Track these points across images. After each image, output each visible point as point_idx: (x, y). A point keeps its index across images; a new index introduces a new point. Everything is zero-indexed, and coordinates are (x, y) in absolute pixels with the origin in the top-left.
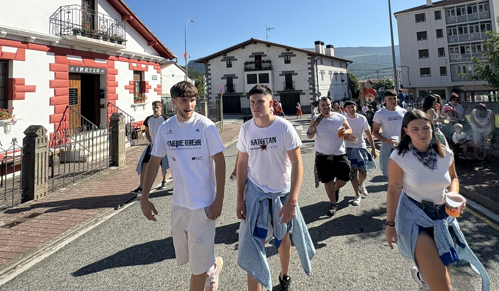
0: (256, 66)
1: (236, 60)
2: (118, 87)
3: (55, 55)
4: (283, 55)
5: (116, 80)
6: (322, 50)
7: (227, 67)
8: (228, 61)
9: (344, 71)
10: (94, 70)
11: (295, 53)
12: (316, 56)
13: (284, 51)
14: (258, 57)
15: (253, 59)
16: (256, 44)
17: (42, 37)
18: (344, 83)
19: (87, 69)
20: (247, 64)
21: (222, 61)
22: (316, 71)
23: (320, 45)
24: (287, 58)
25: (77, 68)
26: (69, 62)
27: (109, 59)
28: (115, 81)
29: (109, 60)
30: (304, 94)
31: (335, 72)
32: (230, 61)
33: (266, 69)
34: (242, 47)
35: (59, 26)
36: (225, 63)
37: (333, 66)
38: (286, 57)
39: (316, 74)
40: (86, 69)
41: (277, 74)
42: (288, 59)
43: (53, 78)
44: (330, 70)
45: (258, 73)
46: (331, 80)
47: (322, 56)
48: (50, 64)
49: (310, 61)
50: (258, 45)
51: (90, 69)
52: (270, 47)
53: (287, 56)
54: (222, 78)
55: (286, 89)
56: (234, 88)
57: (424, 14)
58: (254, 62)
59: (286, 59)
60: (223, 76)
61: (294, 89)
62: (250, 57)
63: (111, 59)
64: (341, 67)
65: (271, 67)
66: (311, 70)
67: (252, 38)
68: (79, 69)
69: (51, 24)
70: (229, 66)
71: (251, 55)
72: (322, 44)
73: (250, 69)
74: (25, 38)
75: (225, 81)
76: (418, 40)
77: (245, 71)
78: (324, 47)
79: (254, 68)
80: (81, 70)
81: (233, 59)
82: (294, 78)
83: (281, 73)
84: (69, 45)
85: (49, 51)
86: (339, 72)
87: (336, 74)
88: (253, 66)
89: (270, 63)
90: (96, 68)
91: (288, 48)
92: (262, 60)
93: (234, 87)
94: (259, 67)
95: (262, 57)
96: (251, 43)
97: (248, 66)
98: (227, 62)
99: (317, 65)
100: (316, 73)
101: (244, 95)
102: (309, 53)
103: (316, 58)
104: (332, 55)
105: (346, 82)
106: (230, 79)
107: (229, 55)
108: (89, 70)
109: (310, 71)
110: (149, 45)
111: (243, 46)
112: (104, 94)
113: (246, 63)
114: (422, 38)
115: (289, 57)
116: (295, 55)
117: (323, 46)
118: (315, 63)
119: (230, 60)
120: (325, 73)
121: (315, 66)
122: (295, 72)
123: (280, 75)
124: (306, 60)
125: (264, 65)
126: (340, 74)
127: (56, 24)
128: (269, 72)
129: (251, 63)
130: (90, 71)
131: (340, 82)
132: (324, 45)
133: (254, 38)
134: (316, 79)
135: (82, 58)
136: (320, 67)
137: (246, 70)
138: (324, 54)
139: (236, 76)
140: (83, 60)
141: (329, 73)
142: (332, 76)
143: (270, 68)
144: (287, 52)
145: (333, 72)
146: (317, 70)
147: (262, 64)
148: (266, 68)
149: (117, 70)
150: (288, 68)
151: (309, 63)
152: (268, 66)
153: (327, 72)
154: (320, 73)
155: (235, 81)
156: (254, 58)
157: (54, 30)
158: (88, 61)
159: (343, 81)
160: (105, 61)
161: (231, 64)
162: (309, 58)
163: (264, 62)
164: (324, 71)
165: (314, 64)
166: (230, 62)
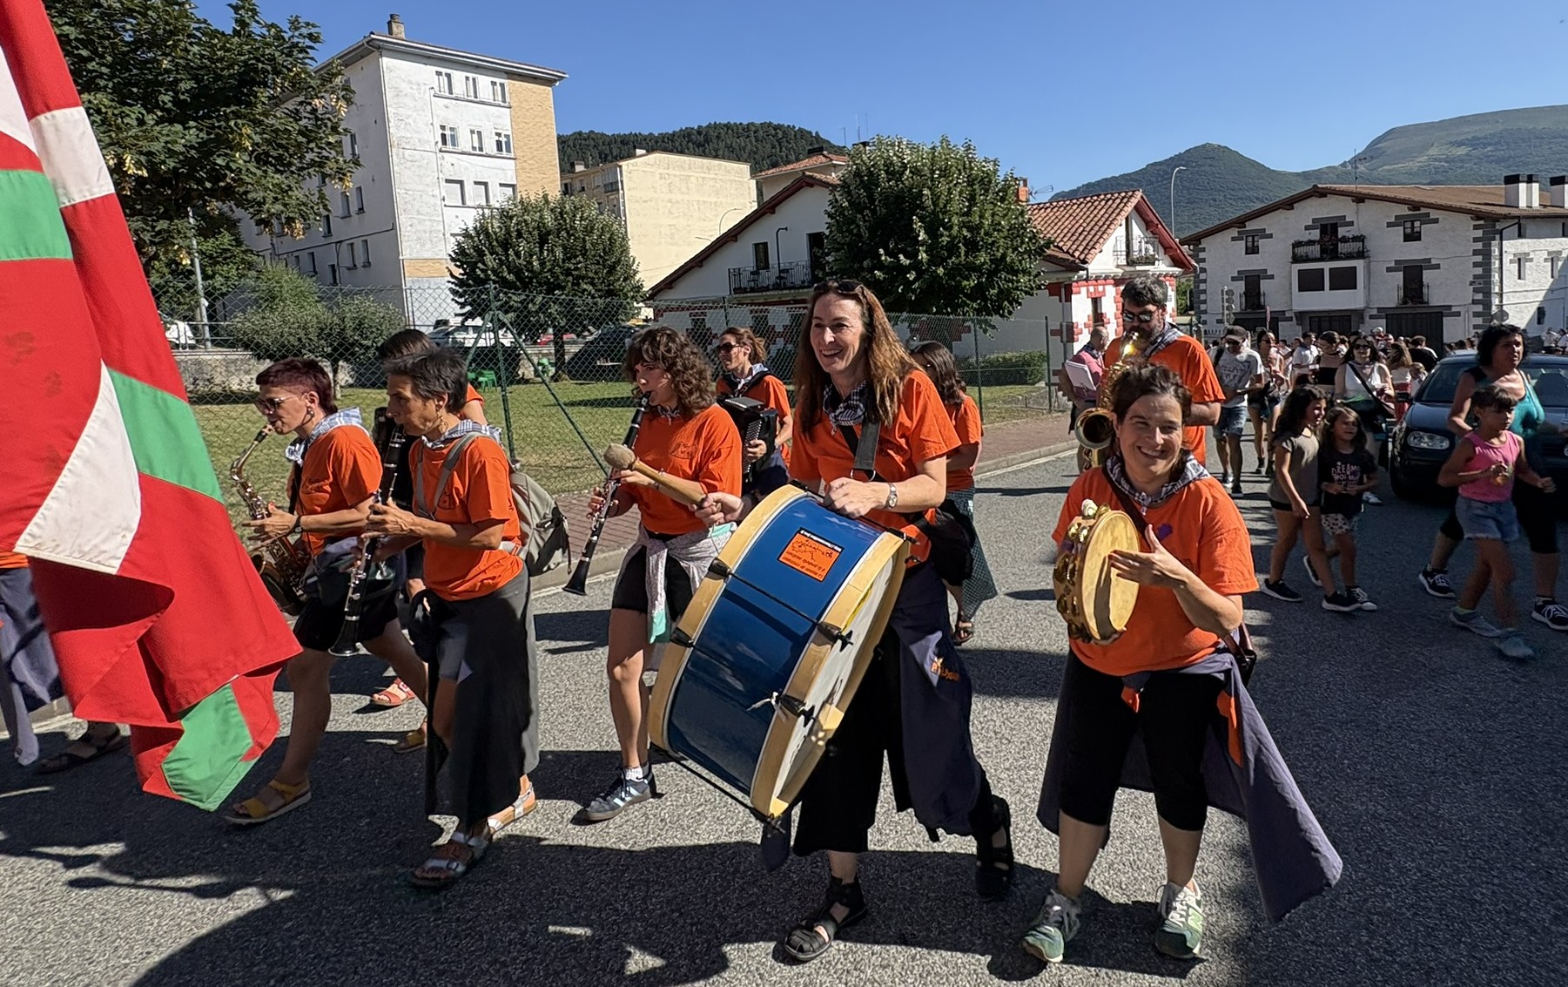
0: (1323, 251)
1: (1270, 236)
4: (1399, 221)
6: (1529, 197)
7: (1247, 253)
8: (1250, 239)
12: (1503, 221)
13: (1404, 210)
14: (1329, 228)
15: (1315, 234)
16: (1326, 197)
20: (1298, 247)
21: (1234, 239)
22: (1498, 257)
23: (1522, 185)
24: (1413, 227)
30: (1458, 314)
32: (1254, 239)
33: (1349, 257)
34: (1289, 206)
36: (1241, 244)
38: (1408, 225)
39: (1496, 266)
41: (1380, 268)
42: (1412, 231)
45: (1326, 266)
46: (1554, 277)
47: (1519, 218)
49: (1479, 233)
50: (1331, 199)
52: (1364, 203)
53: (1412, 222)
54: (1234, 279)
55: (1405, 302)
56: (1263, 300)
58: (1318, 242)
59: (1409, 231)
60: (1236, 275)
61: (1427, 303)
62: (1307, 228)
65: (1363, 252)
66: (1481, 257)
67: (1315, 185)
70: (1252, 250)
71: (1311, 223)
73: (1307, 256)
75: (1240, 287)
77: (1292, 263)
78: (1537, 188)
79: (1318, 255)
81: (1263, 234)
82: (1427, 276)
83: (1393, 265)
88: (1315, 250)
89: (1363, 241)
91: (1415, 206)
92: (1340, 236)
93: (1262, 298)
94: (1330, 252)
95: (1339, 229)
96: (1312, 196)
98: (1247, 242)
99: (1501, 240)
100: (1497, 262)
101: (1287, 315)
102: (1477, 215)
103: (1498, 226)
106: (1252, 281)
107: (1251, 226)
109: (1479, 259)
111: (1291, 203)
113: (1297, 244)
115: (1417, 224)
116: (1436, 221)
117: (1533, 186)
118: (1498, 237)
119: (1253, 237)
121: (1495, 245)
122: (1434, 262)
123: (1389, 270)
124: (1468, 230)
125: (1343, 248)
128: (1359, 264)
129: (1311, 243)
132: (1536, 183)
133: (1318, 185)
134: (1496, 277)
136: (1513, 245)
137: (1296, 259)
139: (1269, 273)
141: (1545, 260)
142: (1560, 264)
143: (1361, 255)
144: (1411, 213)
145: (1563, 255)
146: (1501, 255)
147: (1340, 245)
148: (1350, 253)
150: (1413, 252)
151: (1476, 240)
152: (1356, 250)
154: (1509, 261)
155: (1265, 285)
156: (1318, 231)
161: (1258, 246)
162: (1476, 227)
163: (1345, 240)
164: (1527, 254)
165: (1495, 240)
166: (1253, 241)
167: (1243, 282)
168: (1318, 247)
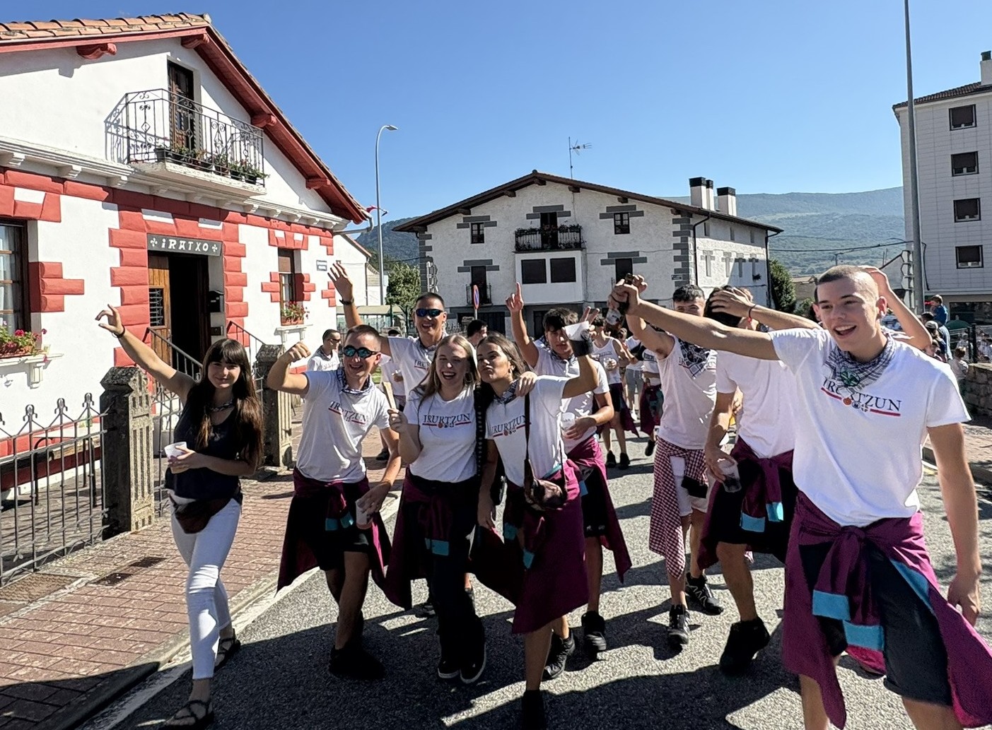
0: (544, 240)
1: (494, 224)
2: (246, 286)
3: (119, 210)
4: (610, 213)
5: (243, 271)
6: (708, 200)
7: (472, 243)
8: (475, 227)
9: (760, 253)
10: (198, 245)
11: (640, 206)
12: (694, 215)
13: (614, 202)
14: (549, 217)
15: (536, 223)
16: (545, 184)
17: (94, 167)
18: (759, 282)
19: (184, 242)
20: (521, 236)
21: (459, 226)
22: (693, 252)
23: (704, 188)
24: (622, 220)
25: (164, 240)
26: (148, 226)
27: (227, 219)
28: (240, 271)
29: (226, 222)
31: (739, 257)
32: (479, 227)
33: (568, 247)
34: (510, 193)
35: (125, 140)
36: (467, 232)
37: (732, 239)
38: (618, 217)
39: (692, 260)
40: (181, 242)
41: (595, 260)
42: (622, 223)
43: (116, 263)
44: (726, 250)
45: (548, 256)
46: (729, 275)
47: (707, 214)
48: (110, 231)
49: (677, 227)
50: (550, 186)
51: (191, 243)
52: (579, 192)
53: (621, 214)
54: (460, 270)
56: (488, 293)
57: (971, 108)
58: (539, 230)
59: (619, 223)
60: (462, 265)
62: (529, 216)
63: (231, 219)
64: (752, 242)
65: (580, 243)
66: (680, 251)
67: (535, 171)
68: (167, 244)
69: (109, 135)
70: (478, 239)
71: (532, 212)
72: (709, 184)
73: (529, 246)
74: (58, 168)
75: (467, 277)
76: (953, 176)
77: (515, 253)
78: (713, 193)
79: (539, 245)
80: (172, 244)
81: (488, 222)
82: (638, 269)
83: (607, 257)
84: (145, 185)
85: (107, 200)
86: (747, 257)
87: (739, 261)
88: (536, 240)
89: (580, 232)
90: (202, 240)
91: (624, 196)
92: (559, 225)
93: (488, 290)
94: (550, 242)
95: (558, 219)
96: (532, 183)
97: (525, 240)
98: (472, 230)
99: (694, 237)
100: (693, 257)
102: (677, 208)
103: (693, 222)
104: (733, 212)
105: (764, 280)
106: (478, 273)
107: (477, 212)
108: (187, 246)
109: (678, 253)
110: (308, 187)
111: (511, 189)
112: (218, 301)
113: (520, 233)
114: (965, 170)
115: (625, 217)
116: (641, 214)
117: (710, 189)
118: (692, 232)
119: (479, 225)
120: (713, 258)
121: (690, 239)
122: (641, 255)
123: (604, 262)
124: (667, 224)
125: (563, 238)
126: (751, 260)
127: (118, 135)
128: (576, 255)
129: (532, 231)
130: (190, 249)
131: (751, 282)
132: (712, 187)
133: (538, 172)
134: (692, 274)
135: (173, 218)
136: (703, 244)
137: (520, 249)
138: (712, 209)
139: (494, 264)
140: (175, 221)
141: (723, 259)
142: (732, 264)
143: (578, 246)
144: (620, 204)
145: (734, 256)
146: (695, 250)
147: (560, 235)
148: (569, 244)
149: (244, 247)
150: (623, 244)
151: (675, 234)
152: (574, 240)
153: (719, 255)
154: (701, 259)
155: (490, 277)
156: (539, 220)
157: (115, 150)
158: (186, 225)
159: (756, 278)
160: (219, 225)
161: (483, 235)
162: (675, 221)
163: (563, 230)
164: (711, 252)
165: (690, 235)
166: (479, 230)
167: (470, 274)
168: (539, 236)
